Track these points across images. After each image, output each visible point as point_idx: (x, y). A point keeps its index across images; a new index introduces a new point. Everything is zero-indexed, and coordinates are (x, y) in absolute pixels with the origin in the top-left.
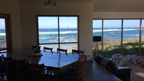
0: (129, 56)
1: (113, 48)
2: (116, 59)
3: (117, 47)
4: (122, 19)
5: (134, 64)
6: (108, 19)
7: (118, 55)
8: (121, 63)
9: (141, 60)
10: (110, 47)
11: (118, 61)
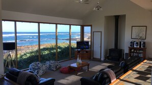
0: (48, 63)
1: (28, 55)
2: (34, 69)
3: (33, 54)
4: (39, 23)
5: (53, 70)
6: (22, 21)
7: (36, 64)
8: (41, 72)
9: (59, 66)
10: (25, 54)
11: (36, 71)
